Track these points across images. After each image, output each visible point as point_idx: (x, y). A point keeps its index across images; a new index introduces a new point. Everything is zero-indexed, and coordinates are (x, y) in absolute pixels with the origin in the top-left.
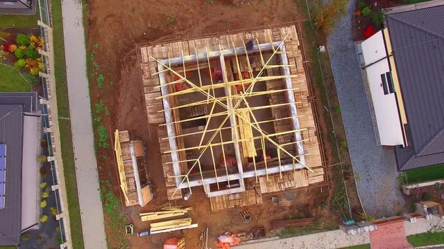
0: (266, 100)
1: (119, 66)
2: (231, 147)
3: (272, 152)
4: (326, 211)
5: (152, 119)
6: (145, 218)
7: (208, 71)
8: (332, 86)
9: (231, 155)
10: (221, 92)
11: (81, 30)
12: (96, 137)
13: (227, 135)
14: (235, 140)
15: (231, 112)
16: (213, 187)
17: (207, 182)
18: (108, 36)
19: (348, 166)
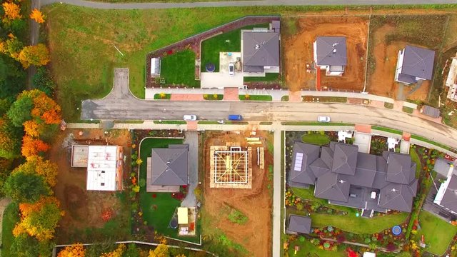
0: (222, 169)
1: (262, 189)
2: (233, 159)
3: (223, 156)
4: (208, 135)
5: (251, 169)
6: (260, 143)
7: (236, 179)
8: (199, 171)
9: (233, 157)
10: (233, 172)
11: (274, 205)
12: (273, 169)
13: (233, 162)
14: (231, 161)
15: (231, 167)
16: (239, 150)
17: (240, 152)
18: (265, 200)
19: (199, 147)
